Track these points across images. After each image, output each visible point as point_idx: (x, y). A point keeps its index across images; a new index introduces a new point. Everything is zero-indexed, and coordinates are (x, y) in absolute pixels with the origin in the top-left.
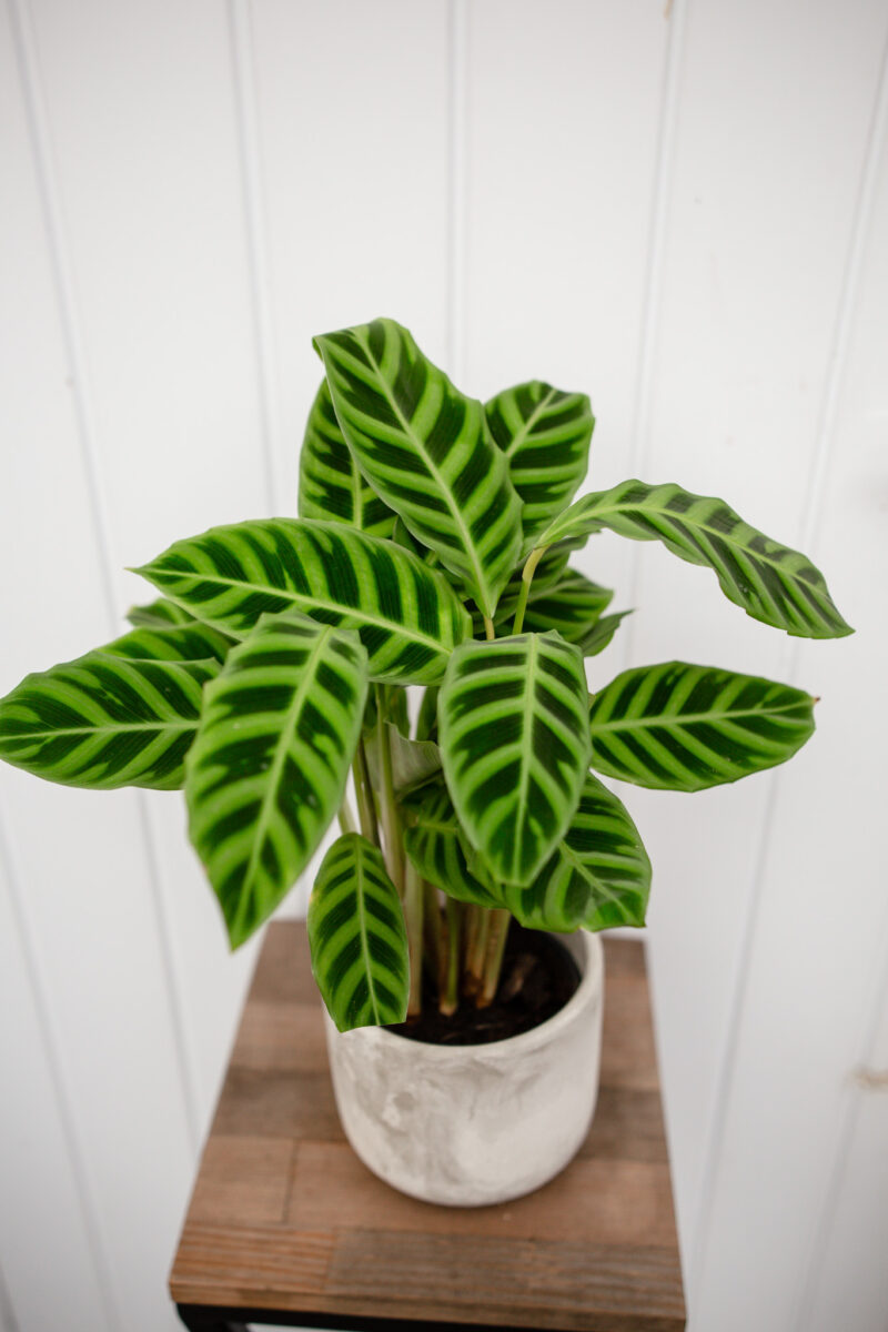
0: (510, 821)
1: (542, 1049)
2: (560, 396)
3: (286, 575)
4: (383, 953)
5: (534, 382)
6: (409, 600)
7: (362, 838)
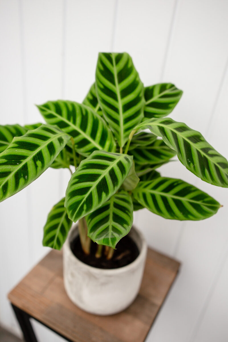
0: (78, 203)
1: (110, 276)
2: (176, 89)
3: (72, 117)
4: (63, 231)
5: (169, 84)
6: (99, 135)
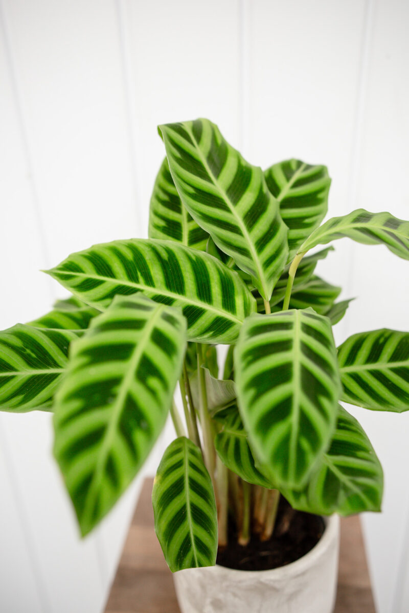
1: (303, 574)
2: (308, 167)
3: (139, 274)
4: (201, 518)
5: (292, 160)
6: (216, 290)
7: (189, 441)
